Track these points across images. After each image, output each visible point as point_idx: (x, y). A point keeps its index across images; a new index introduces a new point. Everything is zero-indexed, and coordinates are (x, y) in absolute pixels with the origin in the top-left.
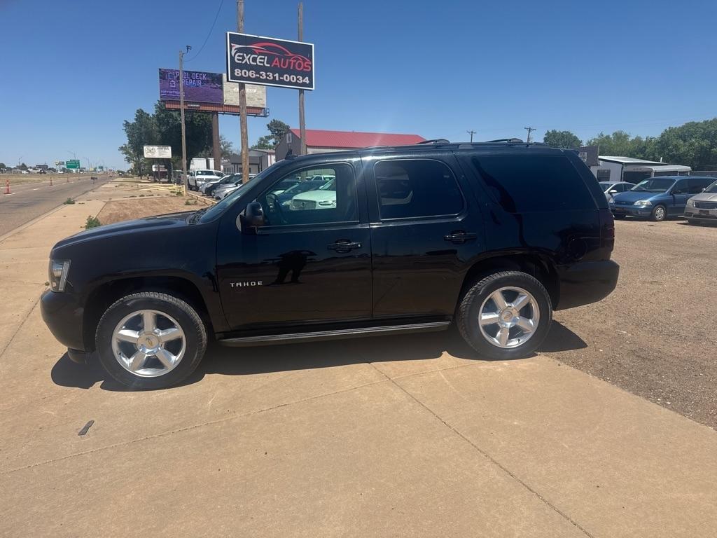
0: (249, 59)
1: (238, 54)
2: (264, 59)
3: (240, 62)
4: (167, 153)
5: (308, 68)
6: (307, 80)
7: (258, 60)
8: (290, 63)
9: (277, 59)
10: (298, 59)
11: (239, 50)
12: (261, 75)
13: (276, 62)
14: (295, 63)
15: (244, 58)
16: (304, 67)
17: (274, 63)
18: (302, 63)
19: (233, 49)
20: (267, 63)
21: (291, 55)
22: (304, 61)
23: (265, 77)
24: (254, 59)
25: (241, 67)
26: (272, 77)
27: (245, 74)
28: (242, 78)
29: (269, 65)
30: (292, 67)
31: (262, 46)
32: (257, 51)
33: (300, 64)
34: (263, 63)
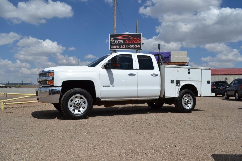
0: (117, 42)
1: (112, 41)
2: (122, 41)
3: (114, 43)
5: (139, 42)
6: (139, 46)
7: (120, 42)
8: (132, 41)
9: (127, 40)
10: (135, 39)
11: (113, 39)
12: (121, 47)
13: (127, 42)
14: (134, 41)
15: (115, 42)
16: (138, 42)
17: (126, 42)
19: (111, 39)
21: (133, 38)
22: (138, 39)
23: (122, 47)
24: (119, 42)
25: (114, 45)
26: (125, 47)
27: (115, 47)
28: (114, 48)
29: (124, 43)
30: (133, 43)
31: (122, 37)
32: (119, 39)
33: (136, 41)
34: (122, 42)
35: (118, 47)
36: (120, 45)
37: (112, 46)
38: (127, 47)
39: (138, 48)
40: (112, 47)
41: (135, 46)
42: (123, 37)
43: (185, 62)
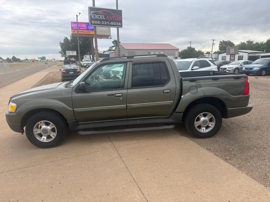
0: (97, 17)
1: (93, 15)
2: (103, 16)
3: (94, 18)
4: (75, 53)
5: (120, 19)
6: (120, 24)
7: (101, 17)
8: (113, 17)
9: (108, 16)
10: (116, 16)
11: (93, 13)
12: (102, 23)
13: (108, 18)
14: (115, 18)
15: (95, 16)
16: (119, 19)
17: (107, 18)
18: (118, 17)
19: (91, 13)
20: (104, 18)
21: (114, 14)
22: (119, 16)
23: (103, 23)
24: (99, 17)
25: (95, 20)
26: (106, 24)
27: (96, 22)
28: (95, 24)
29: (105, 19)
30: (114, 19)
31: (102, 12)
32: (100, 13)
33: (117, 17)
34: (103, 18)
35: (99, 22)
36: (101, 20)
37: (92, 21)
38: (108, 24)
39: (119, 26)
40: (92, 23)
41: (116, 24)
42: (104, 12)
43: (109, 35)
